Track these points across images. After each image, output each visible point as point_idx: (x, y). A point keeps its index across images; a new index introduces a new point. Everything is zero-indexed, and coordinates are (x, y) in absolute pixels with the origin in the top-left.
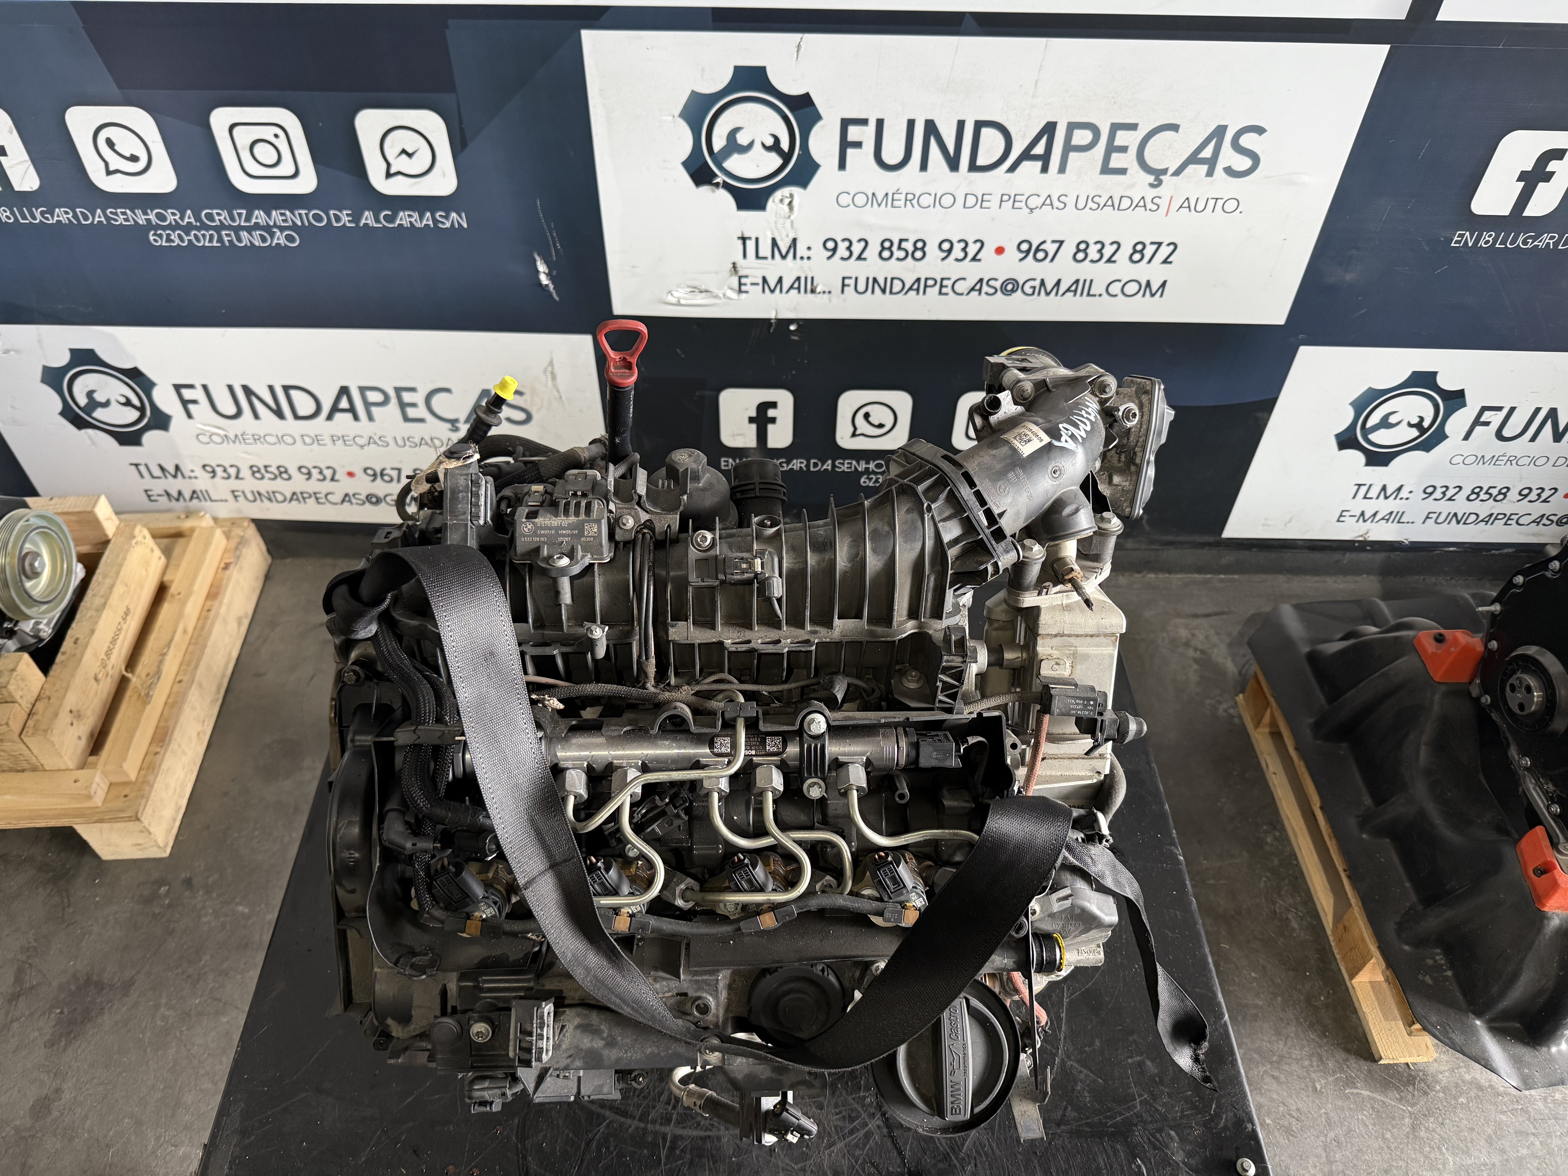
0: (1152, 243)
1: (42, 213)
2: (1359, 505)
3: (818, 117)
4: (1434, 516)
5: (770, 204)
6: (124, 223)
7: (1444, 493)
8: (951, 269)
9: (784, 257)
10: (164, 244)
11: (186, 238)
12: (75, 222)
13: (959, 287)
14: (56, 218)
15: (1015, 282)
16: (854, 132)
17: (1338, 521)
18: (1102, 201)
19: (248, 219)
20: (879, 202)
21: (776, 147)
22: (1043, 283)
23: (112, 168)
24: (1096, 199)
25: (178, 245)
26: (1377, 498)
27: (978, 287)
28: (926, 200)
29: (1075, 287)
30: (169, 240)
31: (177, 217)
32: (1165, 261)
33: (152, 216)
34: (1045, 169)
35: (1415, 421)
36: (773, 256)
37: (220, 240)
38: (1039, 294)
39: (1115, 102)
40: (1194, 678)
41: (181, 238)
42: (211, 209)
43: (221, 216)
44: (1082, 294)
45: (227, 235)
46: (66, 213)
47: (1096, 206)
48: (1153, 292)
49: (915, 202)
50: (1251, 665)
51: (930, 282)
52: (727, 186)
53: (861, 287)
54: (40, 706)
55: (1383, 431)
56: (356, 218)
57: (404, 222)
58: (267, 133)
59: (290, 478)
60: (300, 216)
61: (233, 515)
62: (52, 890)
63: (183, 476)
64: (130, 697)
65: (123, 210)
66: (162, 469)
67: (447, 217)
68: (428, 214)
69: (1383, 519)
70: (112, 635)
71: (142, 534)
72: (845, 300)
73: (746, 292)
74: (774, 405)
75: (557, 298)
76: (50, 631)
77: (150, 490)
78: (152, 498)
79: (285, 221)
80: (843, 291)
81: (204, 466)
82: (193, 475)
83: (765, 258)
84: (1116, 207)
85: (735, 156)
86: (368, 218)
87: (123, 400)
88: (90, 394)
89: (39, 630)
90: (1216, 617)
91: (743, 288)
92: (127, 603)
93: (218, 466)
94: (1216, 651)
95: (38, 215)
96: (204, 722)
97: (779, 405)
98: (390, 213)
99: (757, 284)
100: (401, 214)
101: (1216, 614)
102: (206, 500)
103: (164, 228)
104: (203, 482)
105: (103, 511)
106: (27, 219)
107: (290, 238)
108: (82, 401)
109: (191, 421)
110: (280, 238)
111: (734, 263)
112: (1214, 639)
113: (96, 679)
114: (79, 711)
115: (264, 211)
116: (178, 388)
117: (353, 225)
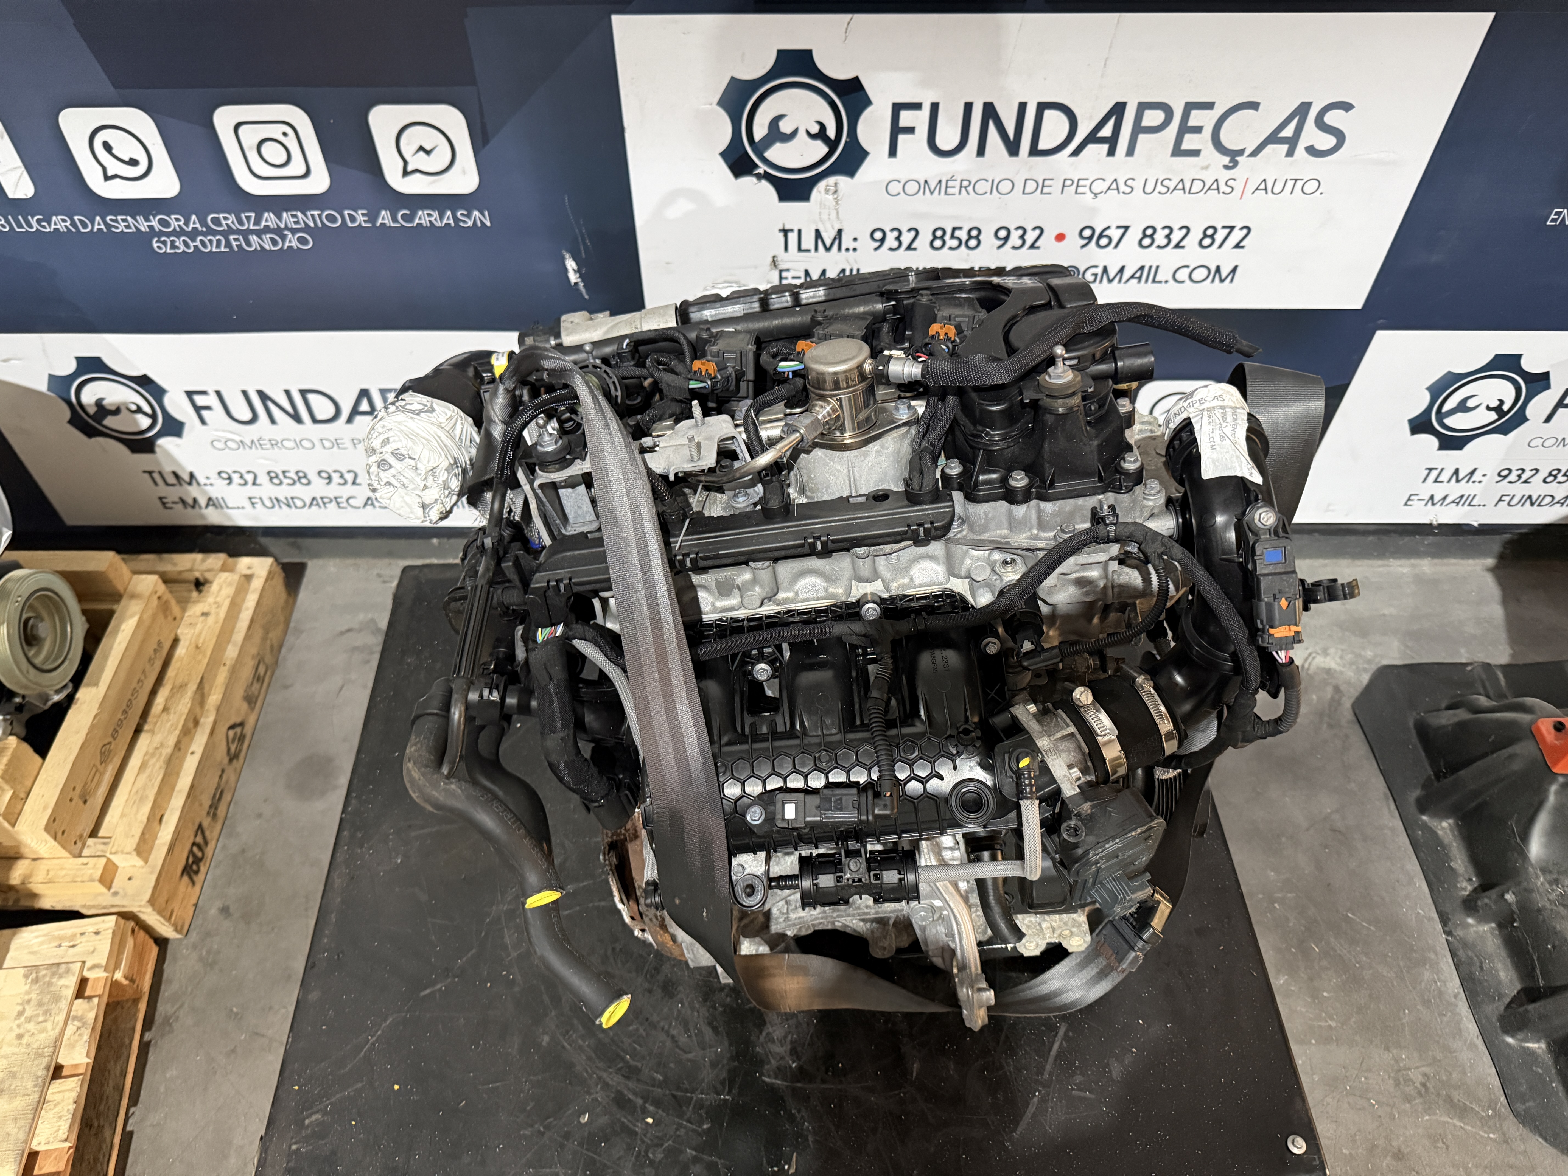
0: (1224, 227)
1: (38, 221)
2: (1429, 488)
3: (867, 102)
4: (1507, 499)
5: (815, 194)
6: (126, 231)
7: (1519, 476)
8: (1007, 257)
9: (828, 249)
10: (169, 251)
11: (192, 244)
12: (74, 230)
14: (53, 227)
16: (906, 118)
17: (1406, 504)
18: (1172, 185)
19: (257, 222)
20: (932, 189)
21: (821, 135)
22: (1105, 270)
23: (111, 173)
24: (1166, 183)
25: (184, 251)
26: (1449, 481)
28: (982, 187)
29: (1140, 273)
30: (173, 246)
31: (181, 223)
32: (1237, 246)
33: (155, 223)
34: (1111, 152)
35: (1494, 404)
36: (816, 249)
37: (228, 244)
38: (1101, 281)
39: (1191, 80)
41: (186, 244)
42: (218, 213)
43: (228, 220)
44: (1146, 281)
45: (235, 240)
46: (64, 221)
47: (1165, 190)
48: (1223, 276)
49: (970, 189)
52: (767, 176)
55: (1459, 415)
56: (372, 217)
57: (423, 222)
58: (275, 131)
59: (309, 483)
60: (312, 217)
63: (198, 484)
65: (124, 217)
66: (177, 476)
67: (468, 216)
68: (449, 213)
69: (1453, 502)
75: (586, 297)
77: (166, 498)
78: (167, 506)
79: (295, 223)
81: (219, 473)
82: (208, 482)
83: (808, 251)
85: (778, 146)
86: (385, 217)
87: (134, 408)
88: (99, 402)
93: (235, 472)
95: (34, 222)
98: (407, 212)
99: (799, 278)
100: (420, 213)
102: (222, 507)
103: (168, 235)
104: (219, 489)
106: (22, 227)
107: (302, 241)
108: (91, 408)
109: (204, 427)
110: (292, 241)
111: (775, 257)
115: (274, 214)
116: (190, 394)
117: (369, 225)
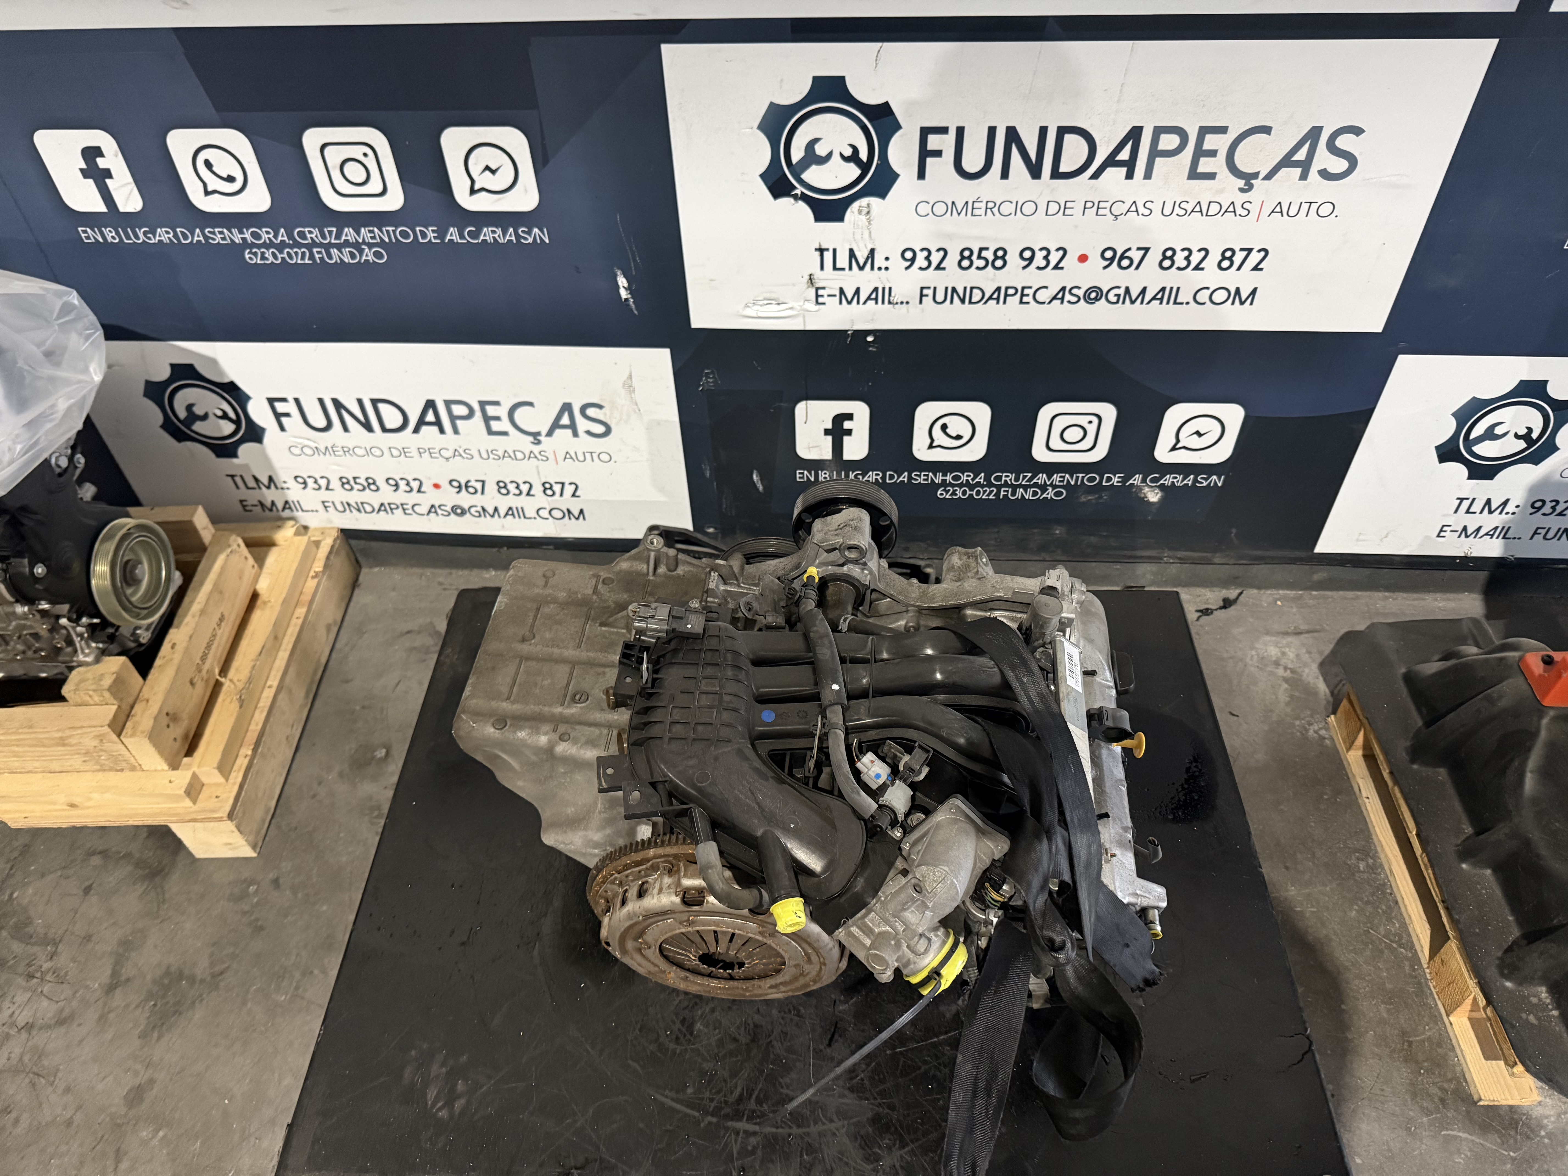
0: (1242, 250)
1: (145, 233)
2: (1462, 519)
3: (897, 126)
4: (1543, 532)
5: (849, 215)
6: (221, 242)
7: (1554, 508)
8: (1032, 277)
9: (861, 268)
10: (259, 262)
11: (279, 256)
12: (176, 241)
13: (1040, 296)
14: (158, 238)
15: (1098, 289)
16: (934, 142)
17: (1438, 536)
18: (1189, 207)
19: (338, 237)
20: (959, 210)
21: (854, 158)
22: (1127, 291)
23: (210, 189)
24: (1182, 205)
25: (272, 262)
26: (1481, 512)
27: (1060, 296)
28: (1007, 208)
29: (1162, 295)
30: (263, 258)
31: (271, 236)
32: (1256, 268)
33: (247, 235)
34: (1130, 176)
35: (1523, 431)
36: (850, 268)
37: (312, 257)
38: (1124, 302)
39: (1204, 105)
40: (1283, 697)
41: (275, 256)
42: (304, 227)
43: (312, 234)
44: (1168, 303)
45: (318, 252)
46: (167, 233)
47: (1182, 212)
48: (1243, 299)
49: (995, 210)
50: (1344, 685)
51: (1011, 291)
52: (804, 198)
53: (940, 297)
54: (138, 708)
55: (1487, 442)
56: (441, 234)
57: (487, 238)
58: (357, 152)
59: (378, 489)
60: (387, 233)
61: (323, 525)
62: (148, 887)
63: (276, 487)
64: (224, 701)
65: (220, 230)
66: (256, 480)
67: (529, 233)
68: (511, 230)
69: (1487, 534)
70: (206, 641)
71: (236, 542)
72: (923, 311)
73: (824, 304)
74: (850, 417)
75: (636, 312)
76: (150, 635)
77: (245, 501)
78: (248, 508)
79: (372, 238)
80: (921, 302)
81: (296, 477)
82: (285, 486)
83: (843, 269)
84: (1204, 213)
85: (814, 168)
86: (453, 234)
87: (220, 413)
88: (189, 407)
89: (139, 636)
90: (1307, 635)
91: (820, 300)
92: (222, 609)
93: (309, 477)
94: (1307, 671)
95: (141, 235)
96: (292, 726)
97: (855, 417)
98: (473, 229)
99: (834, 296)
100: (485, 229)
101: (1308, 632)
102: (297, 510)
103: (259, 246)
104: (294, 493)
105: (201, 520)
106: (131, 239)
107: (378, 255)
108: (182, 414)
109: (283, 433)
110: (368, 255)
111: (810, 275)
112: (1306, 657)
113: (192, 683)
114: (175, 714)
115: (354, 229)
116: (271, 401)
117: (438, 241)
